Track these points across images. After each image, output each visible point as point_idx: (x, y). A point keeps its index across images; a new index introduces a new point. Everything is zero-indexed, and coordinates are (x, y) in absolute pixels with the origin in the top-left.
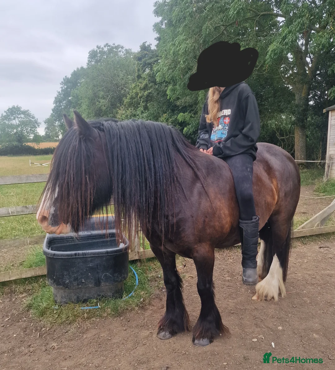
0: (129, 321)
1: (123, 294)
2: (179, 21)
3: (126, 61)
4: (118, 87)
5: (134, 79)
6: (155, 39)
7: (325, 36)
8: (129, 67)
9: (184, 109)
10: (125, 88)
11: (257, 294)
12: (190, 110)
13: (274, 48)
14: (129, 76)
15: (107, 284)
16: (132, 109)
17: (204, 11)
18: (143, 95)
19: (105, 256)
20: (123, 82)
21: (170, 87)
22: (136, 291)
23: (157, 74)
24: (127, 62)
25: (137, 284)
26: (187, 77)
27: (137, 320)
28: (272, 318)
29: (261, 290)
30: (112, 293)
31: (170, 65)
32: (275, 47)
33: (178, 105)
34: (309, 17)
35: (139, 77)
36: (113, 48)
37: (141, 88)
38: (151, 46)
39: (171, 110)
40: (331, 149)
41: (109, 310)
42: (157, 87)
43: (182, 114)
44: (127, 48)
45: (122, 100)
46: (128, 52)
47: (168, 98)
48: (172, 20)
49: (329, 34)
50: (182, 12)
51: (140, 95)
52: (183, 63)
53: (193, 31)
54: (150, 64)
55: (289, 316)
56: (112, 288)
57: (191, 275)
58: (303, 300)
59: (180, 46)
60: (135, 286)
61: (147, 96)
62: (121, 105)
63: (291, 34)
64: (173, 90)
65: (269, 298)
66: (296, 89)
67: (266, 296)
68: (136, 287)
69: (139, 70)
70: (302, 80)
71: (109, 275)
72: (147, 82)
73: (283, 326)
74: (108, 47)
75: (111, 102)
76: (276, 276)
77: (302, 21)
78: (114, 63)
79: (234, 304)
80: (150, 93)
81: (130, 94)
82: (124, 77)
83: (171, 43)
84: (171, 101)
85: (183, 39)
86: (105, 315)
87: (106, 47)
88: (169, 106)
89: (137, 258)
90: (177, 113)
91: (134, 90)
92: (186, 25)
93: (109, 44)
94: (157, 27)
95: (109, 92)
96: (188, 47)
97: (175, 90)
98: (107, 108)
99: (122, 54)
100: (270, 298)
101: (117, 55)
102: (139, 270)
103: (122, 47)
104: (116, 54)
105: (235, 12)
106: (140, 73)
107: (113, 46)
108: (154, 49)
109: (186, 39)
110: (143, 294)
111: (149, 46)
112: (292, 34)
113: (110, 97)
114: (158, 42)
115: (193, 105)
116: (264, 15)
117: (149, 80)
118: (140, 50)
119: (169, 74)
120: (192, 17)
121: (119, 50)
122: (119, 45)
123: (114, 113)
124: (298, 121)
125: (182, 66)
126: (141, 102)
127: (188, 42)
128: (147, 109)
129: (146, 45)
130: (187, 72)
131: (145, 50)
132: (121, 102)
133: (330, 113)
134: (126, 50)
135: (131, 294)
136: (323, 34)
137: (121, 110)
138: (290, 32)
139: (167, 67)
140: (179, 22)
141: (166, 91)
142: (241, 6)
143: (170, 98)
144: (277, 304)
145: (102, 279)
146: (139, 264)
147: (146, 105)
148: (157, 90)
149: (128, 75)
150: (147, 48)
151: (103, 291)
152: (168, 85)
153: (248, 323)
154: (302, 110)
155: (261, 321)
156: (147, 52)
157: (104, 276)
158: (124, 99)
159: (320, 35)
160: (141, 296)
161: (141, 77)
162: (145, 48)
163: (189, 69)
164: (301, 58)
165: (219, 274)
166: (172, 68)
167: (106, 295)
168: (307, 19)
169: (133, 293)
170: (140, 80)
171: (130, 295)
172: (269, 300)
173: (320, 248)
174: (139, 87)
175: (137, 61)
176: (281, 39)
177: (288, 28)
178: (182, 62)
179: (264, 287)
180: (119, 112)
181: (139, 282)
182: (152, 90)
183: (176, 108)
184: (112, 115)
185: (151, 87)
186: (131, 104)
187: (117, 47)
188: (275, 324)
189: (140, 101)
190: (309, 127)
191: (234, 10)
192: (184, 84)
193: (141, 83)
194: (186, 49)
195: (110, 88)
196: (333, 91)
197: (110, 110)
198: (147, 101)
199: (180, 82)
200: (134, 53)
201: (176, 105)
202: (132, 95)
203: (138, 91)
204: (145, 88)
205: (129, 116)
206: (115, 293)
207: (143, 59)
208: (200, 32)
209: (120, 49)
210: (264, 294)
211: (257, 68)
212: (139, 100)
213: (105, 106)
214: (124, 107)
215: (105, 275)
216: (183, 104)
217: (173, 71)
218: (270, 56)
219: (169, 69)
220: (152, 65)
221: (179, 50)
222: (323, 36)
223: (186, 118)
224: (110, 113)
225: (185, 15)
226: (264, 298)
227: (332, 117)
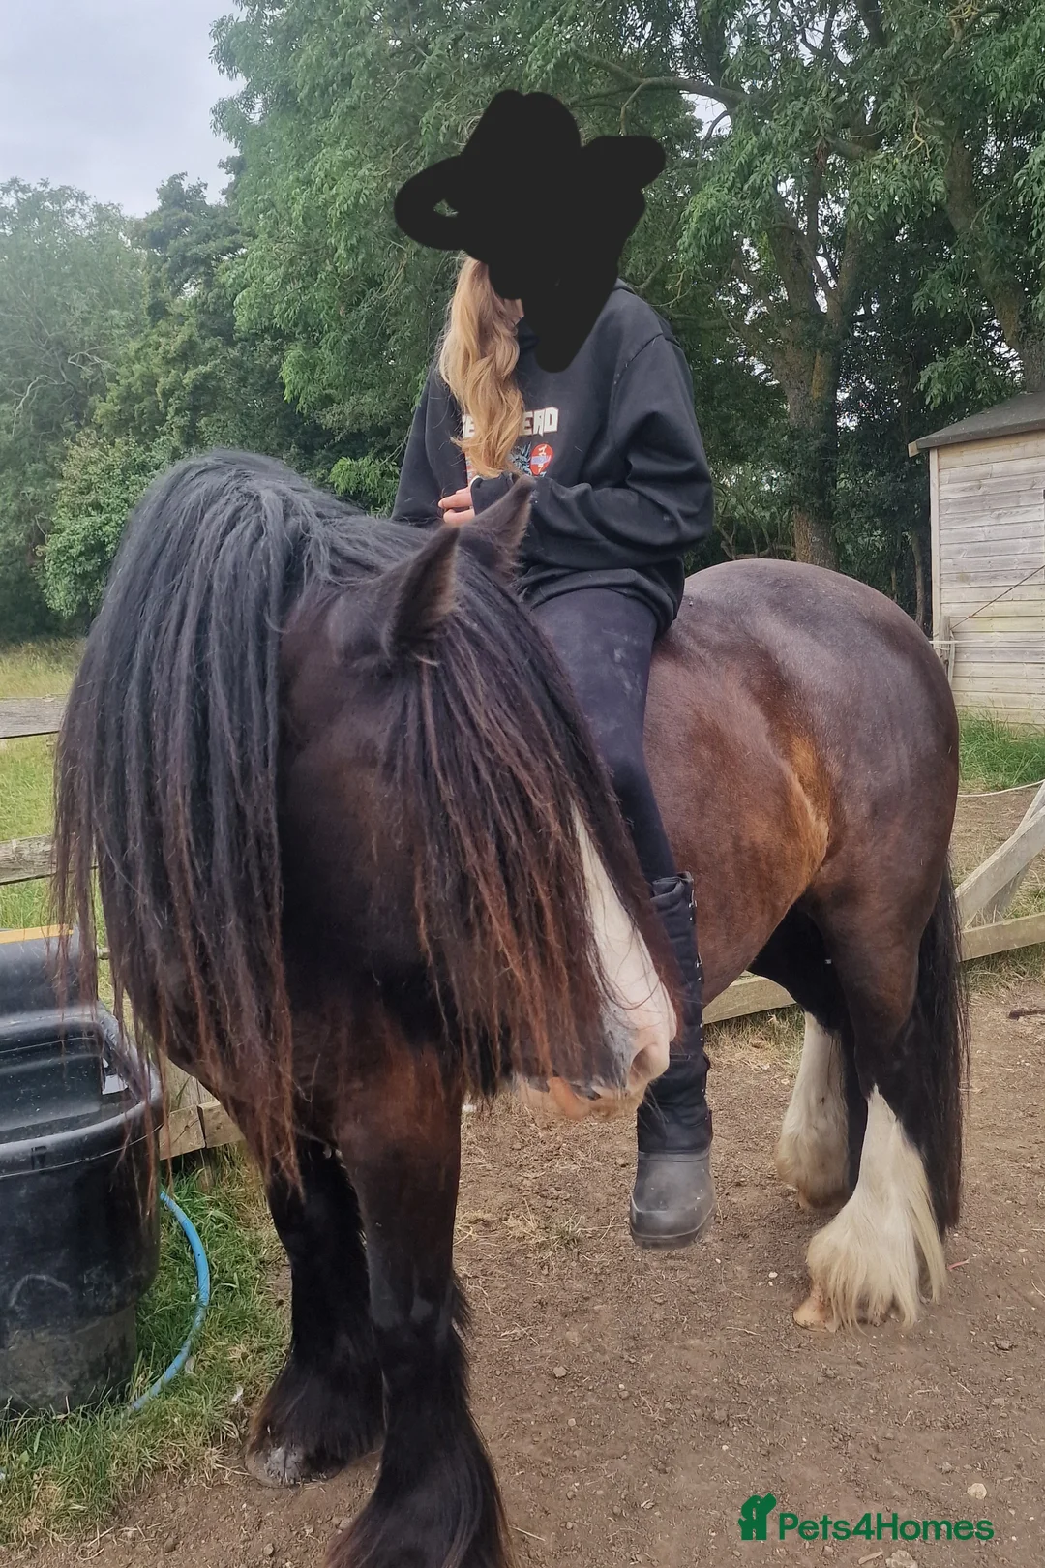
0: (174, 1548)
1: (130, 1371)
2: (323, 91)
3: (100, 253)
4: (66, 355)
5: (136, 322)
6: (221, 165)
7: (898, 167)
8: (111, 273)
9: (355, 444)
10: (95, 358)
11: (816, 1293)
12: (379, 446)
13: (709, 207)
14: (114, 312)
15: (42, 1335)
16: (133, 440)
17: (424, 58)
18: (178, 385)
19: (28, 1176)
20: (88, 333)
21: (294, 352)
22: (202, 1341)
23: (239, 296)
24: (104, 256)
25: (205, 1296)
26: (362, 312)
27: (220, 1531)
28: (921, 1430)
29: (835, 1270)
30: (72, 1383)
31: (292, 262)
32: (713, 201)
33: (329, 426)
34: (833, 95)
35: (158, 311)
36: (38, 198)
37: (170, 356)
38: (205, 193)
39: (300, 447)
40: (946, 597)
41: (55, 1488)
42: (234, 353)
43: (345, 462)
44: (103, 202)
45: (84, 405)
46: (103, 214)
47: (287, 396)
48: (292, 87)
49: (910, 161)
50: (334, 55)
51: (163, 383)
52: (349, 255)
53: (383, 133)
54: (205, 261)
55: (997, 1407)
56: (66, 1352)
57: (480, 1214)
58: (1032, 1303)
59: (331, 188)
60: (194, 1310)
61: (196, 388)
62: (79, 426)
63: (768, 158)
64: (308, 366)
65: (876, 1310)
66: (786, 371)
67: (863, 1304)
68: (200, 1314)
69: (159, 285)
70: (810, 334)
71: (55, 1281)
72: (195, 331)
73: (989, 1481)
74: (20, 194)
75: (37, 412)
76: (893, 1190)
77: (807, 110)
78: (49, 254)
79: (716, 1364)
80: (207, 377)
81: (122, 382)
82: (89, 312)
83: (291, 177)
84: (299, 409)
85: (342, 161)
86: (32, 1523)
87: (12, 192)
88: (290, 431)
89: (194, 1142)
90: (325, 457)
91: (138, 366)
92: (353, 108)
93: (22, 183)
94: (228, 117)
95: (25, 373)
96: (367, 193)
97: (315, 366)
98: (17, 440)
99: (80, 222)
100: (882, 1309)
101: (60, 224)
102: (212, 1212)
103: (81, 198)
104: (55, 221)
105: (551, 66)
106: (162, 295)
107: (40, 189)
108: (218, 206)
109: (356, 163)
110: (244, 1357)
111: (197, 191)
112: (774, 157)
113: (32, 393)
114: (233, 177)
115: (389, 429)
116: (652, 88)
117: (202, 326)
118: (159, 204)
119: (289, 301)
120: (374, 74)
121: (68, 205)
122: (68, 188)
123: (49, 460)
124: (805, 490)
125: (345, 267)
126: (171, 410)
127: (364, 172)
128: (196, 442)
129: (185, 187)
130: (363, 293)
131: (183, 208)
132: (81, 414)
133: (933, 457)
134: (98, 208)
135: (177, 1362)
136: (888, 162)
137: (80, 445)
138: (765, 148)
139: (280, 271)
140: (323, 94)
141: (278, 367)
142: (572, 44)
143: (296, 399)
144: (918, 1338)
145: (13, 1312)
146: (205, 1173)
147: (193, 424)
148: (238, 364)
149: (108, 306)
150: (190, 198)
151: (18, 1379)
152: (281, 344)
153: (811, 1473)
154: (817, 450)
155: (871, 1449)
156: (190, 214)
157: (19, 1296)
158: (94, 400)
159: (877, 162)
160: (230, 1373)
161: (166, 313)
162: (178, 198)
163: (373, 283)
164: (799, 256)
165: (611, 1190)
166: (300, 276)
167: (34, 1396)
168: (824, 101)
169: (183, 1363)
170: (162, 325)
171: (170, 1373)
172: (877, 1321)
173: (1015, 1015)
174: (160, 351)
175: (146, 247)
176: (733, 174)
177: (757, 133)
178: (341, 251)
179: (848, 1253)
180: (73, 452)
181: (218, 1281)
182: (216, 365)
183: (320, 440)
184: (40, 466)
185: (213, 351)
186: (127, 421)
187: (60, 195)
188: (947, 1466)
189: (166, 407)
190: (846, 512)
191: (543, 58)
192: (353, 341)
193: (167, 335)
194: (357, 200)
195: (31, 357)
196: (936, 374)
197: (32, 445)
198: (195, 409)
199: (332, 334)
200: (130, 222)
201: (318, 427)
202: (129, 386)
203: (156, 370)
204: (187, 355)
205: (118, 472)
206: (87, 1376)
207: (172, 242)
208: (409, 136)
209: (73, 202)
210: (855, 1293)
211: (642, 286)
212: (161, 405)
213: (9, 431)
214: (94, 435)
215: (32, 1286)
216: (348, 423)
217: (304, 288)
218: (695, 236)
219: (287, 279)
220: (210, 267)
221: (326, 205)
222: (890, 167)
223: (366, 476)
224: (34, 460)
225: (346, 70)
226: (853, 1313)
227: (942, 473)
